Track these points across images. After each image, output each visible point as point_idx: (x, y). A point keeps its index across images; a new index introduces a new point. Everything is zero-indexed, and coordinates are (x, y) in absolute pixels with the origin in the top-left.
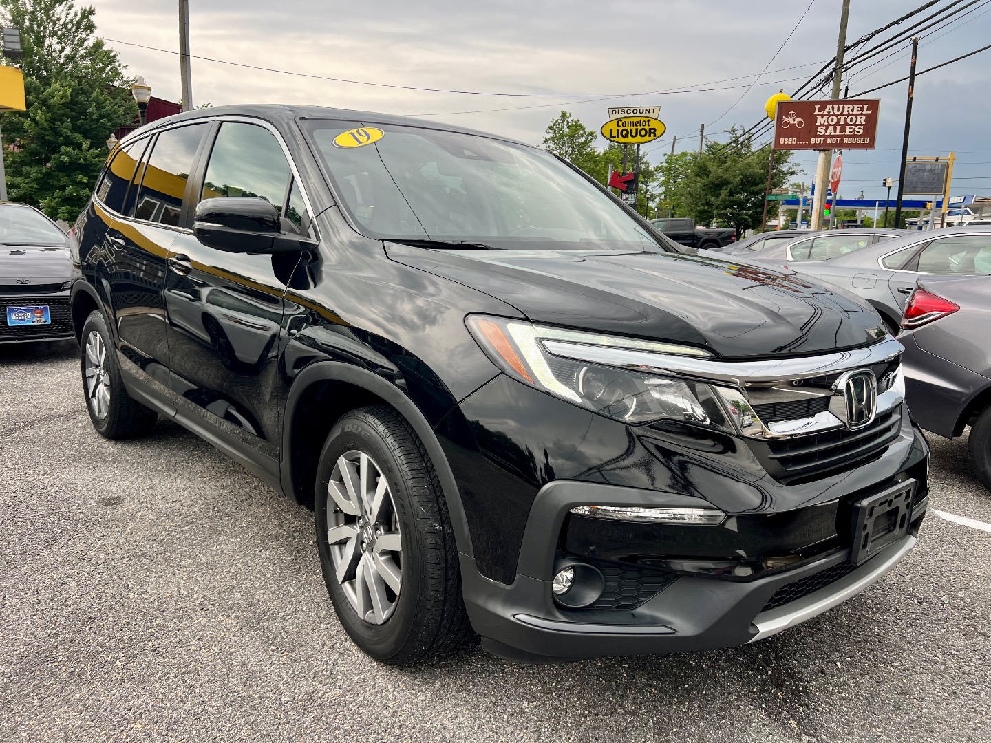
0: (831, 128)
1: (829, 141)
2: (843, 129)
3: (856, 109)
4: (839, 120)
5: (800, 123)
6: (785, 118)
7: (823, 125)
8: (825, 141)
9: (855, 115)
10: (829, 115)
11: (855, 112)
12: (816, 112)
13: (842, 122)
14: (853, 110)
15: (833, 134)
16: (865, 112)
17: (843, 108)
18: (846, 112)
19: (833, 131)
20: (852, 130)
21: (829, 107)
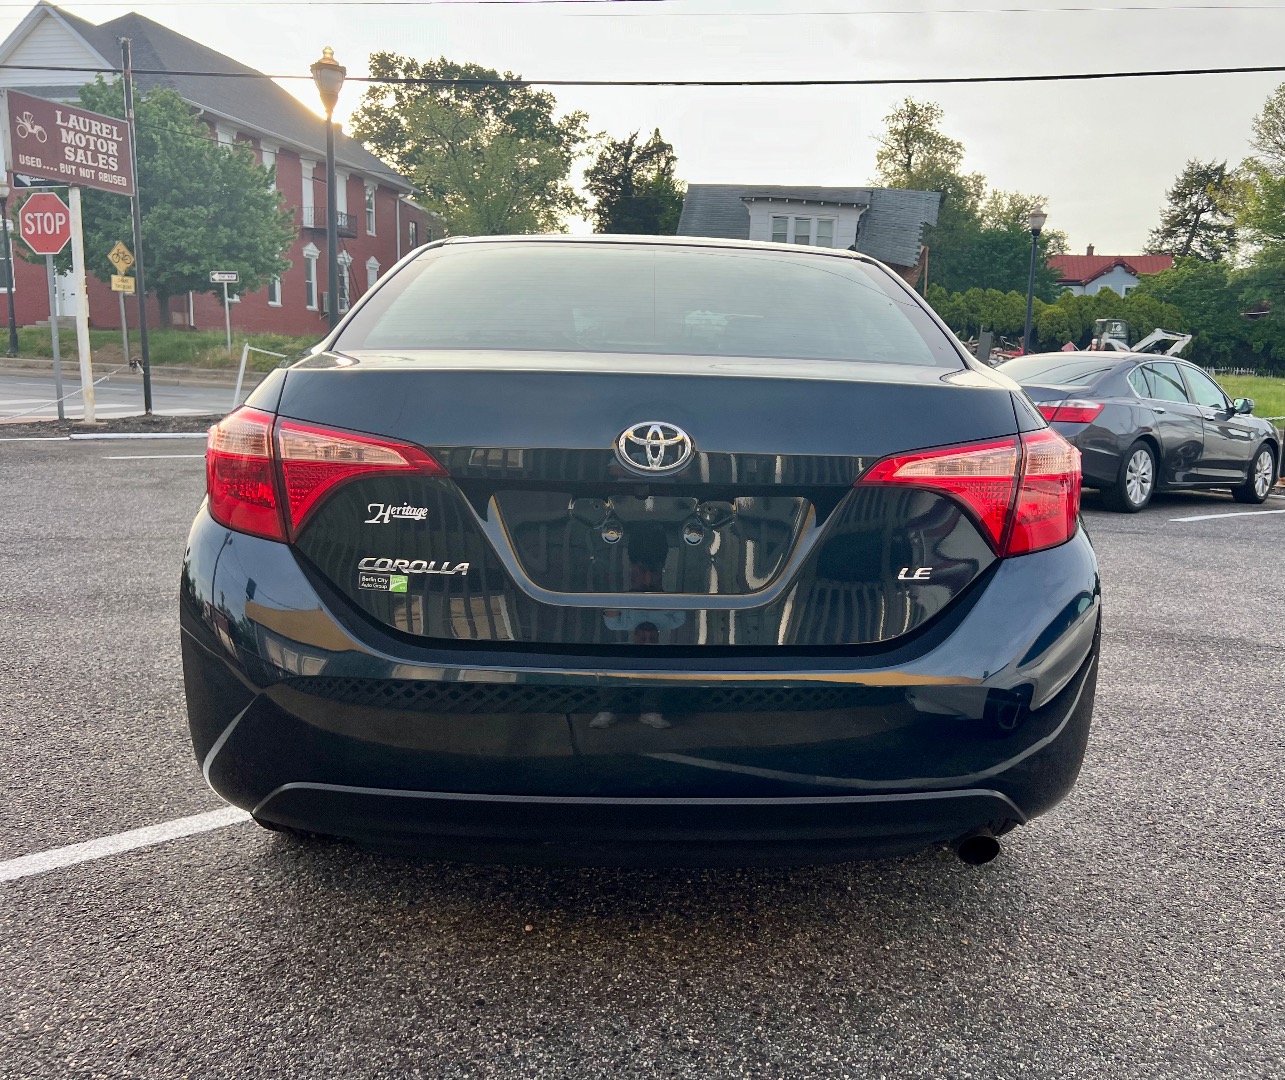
0: (80, 152)
1: (83, 172)
2: (96, 159)
3: (105, 131)
4: (88, 141)
5: (40, 133)
6: (21, 121)
7: (72, 146)
8: (77, 171)
9: (106, 139)
10: (74, 129)
11: (104, 135)
12: (59, 122)
13: (92, 147)
14: (101, 130)
15: (84, 162)
16: (115, 137)
17: (90, 124)
18: (93, 132)
19: (83, 158)
20: (105, 161)
21: (73, 117)
